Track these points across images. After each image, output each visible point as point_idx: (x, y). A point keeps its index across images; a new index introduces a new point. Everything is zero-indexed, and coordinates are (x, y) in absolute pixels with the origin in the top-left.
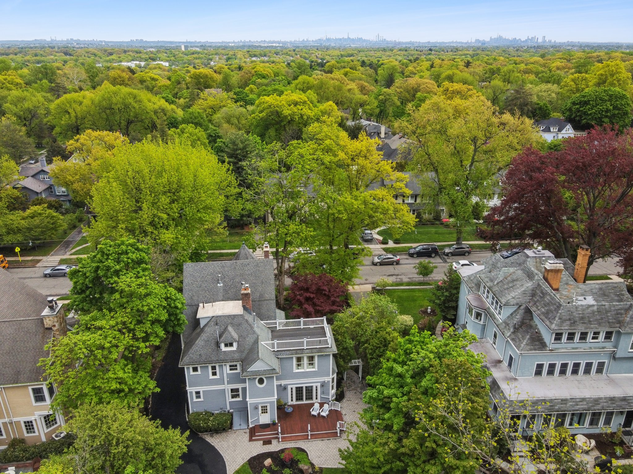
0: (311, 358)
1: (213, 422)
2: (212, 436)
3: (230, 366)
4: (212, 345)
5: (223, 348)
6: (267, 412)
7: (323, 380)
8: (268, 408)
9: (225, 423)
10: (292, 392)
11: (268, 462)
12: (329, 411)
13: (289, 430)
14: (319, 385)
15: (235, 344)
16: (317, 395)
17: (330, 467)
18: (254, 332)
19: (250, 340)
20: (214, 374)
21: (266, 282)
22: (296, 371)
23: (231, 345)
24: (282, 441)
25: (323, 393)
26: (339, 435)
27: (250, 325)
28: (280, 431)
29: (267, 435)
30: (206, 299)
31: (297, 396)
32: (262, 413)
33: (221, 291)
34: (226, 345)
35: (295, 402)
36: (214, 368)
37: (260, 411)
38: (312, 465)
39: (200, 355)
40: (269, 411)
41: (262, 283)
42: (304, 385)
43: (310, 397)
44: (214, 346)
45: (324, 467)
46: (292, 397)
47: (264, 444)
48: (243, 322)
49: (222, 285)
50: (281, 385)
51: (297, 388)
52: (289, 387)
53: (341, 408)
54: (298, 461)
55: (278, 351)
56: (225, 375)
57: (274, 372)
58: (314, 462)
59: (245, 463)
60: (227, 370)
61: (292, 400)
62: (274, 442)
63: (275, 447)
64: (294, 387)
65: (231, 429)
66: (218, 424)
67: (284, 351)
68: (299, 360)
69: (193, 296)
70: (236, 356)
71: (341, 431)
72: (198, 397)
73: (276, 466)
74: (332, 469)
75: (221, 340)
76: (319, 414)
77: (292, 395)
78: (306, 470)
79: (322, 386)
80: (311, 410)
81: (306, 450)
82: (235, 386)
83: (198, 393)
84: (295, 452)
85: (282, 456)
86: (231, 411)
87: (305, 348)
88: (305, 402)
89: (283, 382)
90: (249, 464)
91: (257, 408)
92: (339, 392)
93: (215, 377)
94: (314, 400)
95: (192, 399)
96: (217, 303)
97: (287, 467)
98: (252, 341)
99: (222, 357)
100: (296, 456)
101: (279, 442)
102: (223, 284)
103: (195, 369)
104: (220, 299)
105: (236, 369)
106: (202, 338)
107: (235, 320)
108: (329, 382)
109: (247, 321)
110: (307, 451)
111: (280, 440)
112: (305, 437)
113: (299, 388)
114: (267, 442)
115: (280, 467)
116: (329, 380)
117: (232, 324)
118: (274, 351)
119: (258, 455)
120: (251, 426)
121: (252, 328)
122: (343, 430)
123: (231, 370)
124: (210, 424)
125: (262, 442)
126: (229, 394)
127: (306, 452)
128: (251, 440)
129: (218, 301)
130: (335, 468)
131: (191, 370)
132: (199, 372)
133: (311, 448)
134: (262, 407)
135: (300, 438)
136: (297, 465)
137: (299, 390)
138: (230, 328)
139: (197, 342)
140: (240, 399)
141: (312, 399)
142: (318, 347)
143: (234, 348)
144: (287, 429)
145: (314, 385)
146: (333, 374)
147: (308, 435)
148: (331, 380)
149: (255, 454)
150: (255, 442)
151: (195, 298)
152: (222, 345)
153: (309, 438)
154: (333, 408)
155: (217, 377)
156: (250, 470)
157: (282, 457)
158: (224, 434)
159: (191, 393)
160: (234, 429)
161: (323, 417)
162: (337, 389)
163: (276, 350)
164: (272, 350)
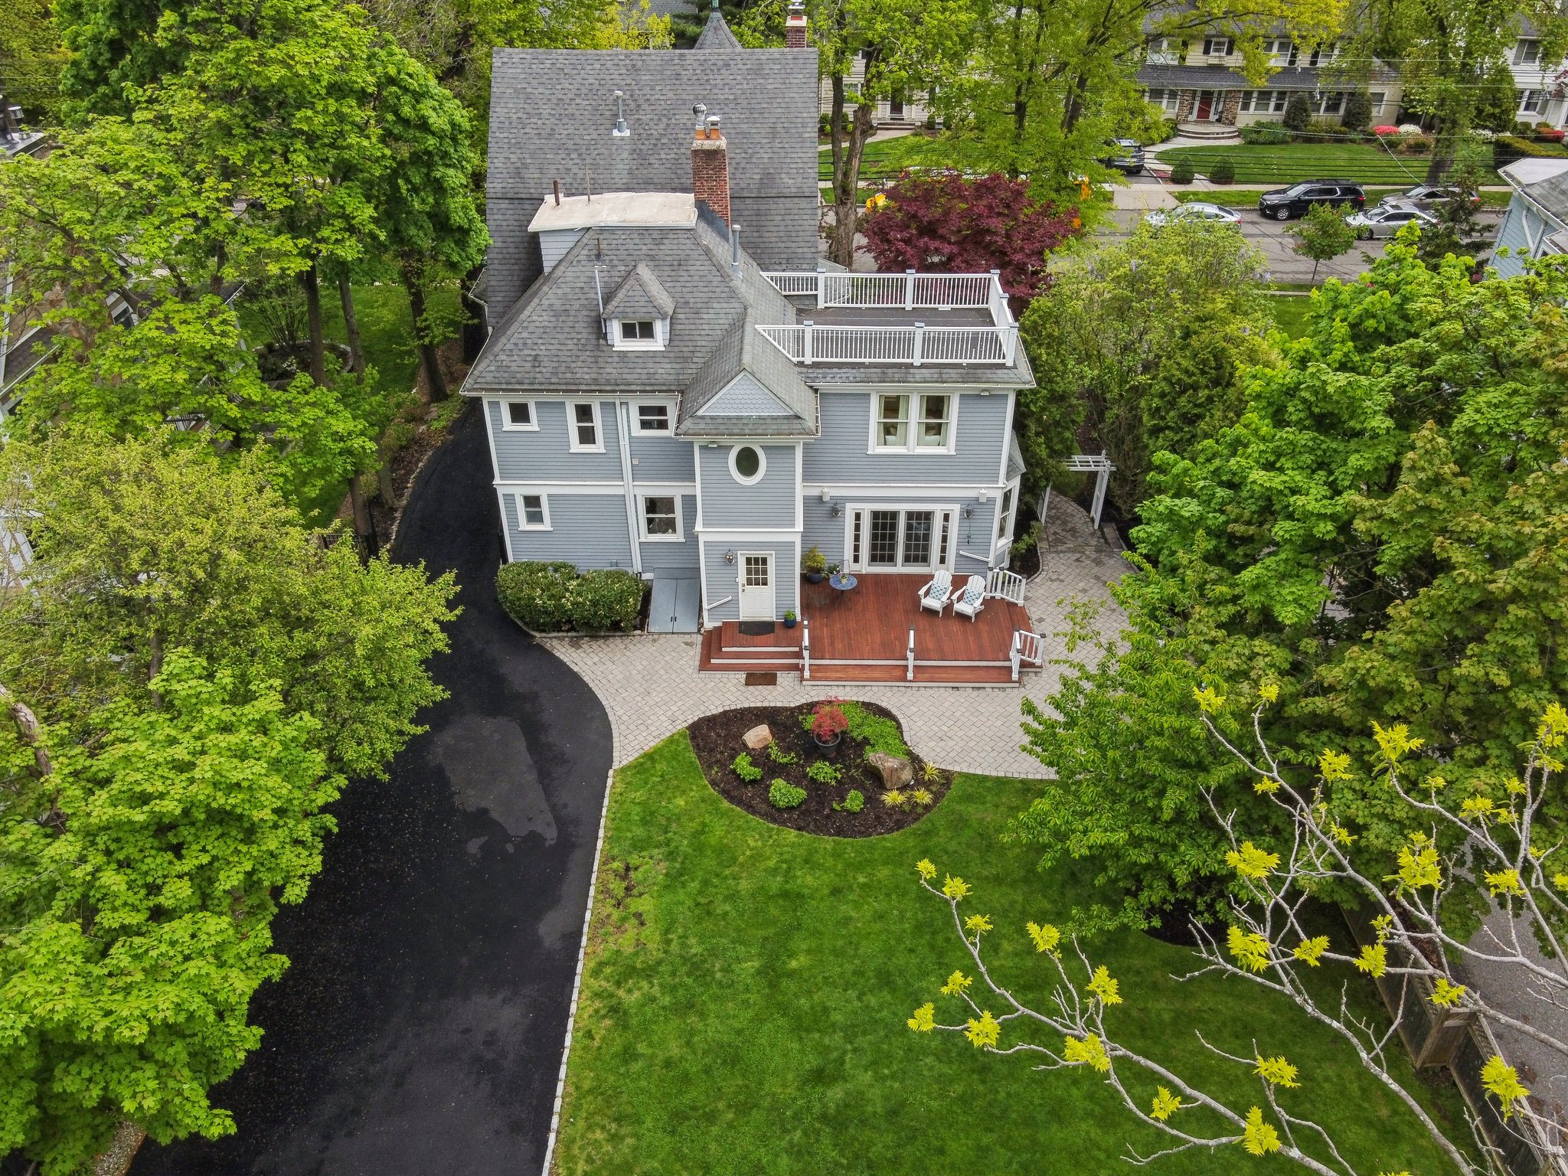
0: (935, 407)
1: (579, 594)
2: (575, 644)
3: (643, 410)
4: (579, 327)
5: (619, 342)
6: (765, 584)
7: (972, 494)
8: (771, 566)
9: (620, 602)
10: (857, 527)
11: (758, 736)
12: (985, 602)
13: (839, 646)
14: (956, 510)
15: (660, 329)
16: (944, 550)
17: (979, 772)
18: (733, 294)
19: (717, 318)
20: (587, 436)
21: (787, 130)
22: (875, 448)
23: (647, 330)
24: (813, 678)
25: (967, 540)
26: (1015, 676)
27: (719, 268)
28: (806, 642)
29: (764, 653)
30: (568, 180)
31: (874, 547)
32: (749, 582)
33: (625, 155)
34: (629, 331)
35: (865, 567)
36: (584, 412)
37: (742, 576)
38: (916, 761)
39: (536, 358)
40: (771, 576)
41: (773, 134)
42: (903, 508)
43: (918, 552)
44: (585, 333)
45: (957, 769)
46: (856, 548)
47: (748, 683)
48: (695, 254)
49: (627, 133)
50: (820, 498)
51: (876, 515)
52: (850, 510)
53: (1026, 598)
54: (866, 741)
55: (816, 365)
56: (624, 443)
57: (796, 425)
58: (921, 751)
59: (681, 734)
60: (630, 421)
61: (856, 559)
62: (785, 679)
63: (786, 693)
64: (866, 509)
65: (642, 628)
66: (595, 603)
67: (840, 365)
68: (891, 407)
69: (526, 166)
70: (665, 371)
71: (1024, 664)
72: (535, 517)
73: (786, 750)
74: (985, 778)
75: (610, 307)
76: (948, 608)
77: (857, 538)
78: (893, 770)
79: (968, 514)
80: (922, 592)
81: (894, 711)
82: (660, 490)
83: (532, 501)
84: (856, 716)
85: (810, 722)
86: (646, 576)
87: (917, 361)
88: (900, 568)
89: (831, 490)
90: (693, 738)
91: (730, 560)
92: (1022, 546)
93: (588, 448)
94: (934, 567)
95: (514, 522)
96: (607, 196)
97: (824, 757)
98: (724, 321)
99: (611, 371)
100: (859, 726)
101: (802, 679)
102: (633, 129)
103: (520, 413)
104: (620, 183)
105: (663, 425)
106: (545, 302)
107: (667, 245)
108: (991, 501)
109: (707, 252)
110: (900, 717)
111: (807, 674)
112: (898, 673)
113: (885, 514)
114: (763, 677)
115: (798, 756)
116: (991, 494)
117: (653, 258)
118: (801, 364)
119: (725, 713)
120: (709, 625)
121: (725, 277)
122: (1032, 665)
123: (645, 425)
124: (567, 603)
125: (742, 676)
126: (638, 517)
127: (893, 718)
128: (705, 665)
129: (610, 190)
130: (998, 778)
131: (506, 414)
132: (533, 426)
133: (914, 709)
134: (749, 561)
135: (876, 675)
136: (861, 756)
137: (884, 523)
138: (644, 271)
139: (526, 313)
140: (677, 537)
141: (925, 559)
142: (964, 361)
143: (658, 343)
144: (832, 644)
145: (938, 509)
146: (1008, 478)
147: (906, 667)
148: (999, 496)
149: (715, 709)
150: (718, 674)
151: (532, 174)
152: (615, 330)
153: (910, 676)
154: (998, 595)
155: (598, 447)
156: (693, 756)
157: (807, 726)
158: (617, 644)
159: (509, 498)
160: (652, 629)
161: (963, 617)
162: (1017, 537)
163: (808, 360)
164: (795, 360)
